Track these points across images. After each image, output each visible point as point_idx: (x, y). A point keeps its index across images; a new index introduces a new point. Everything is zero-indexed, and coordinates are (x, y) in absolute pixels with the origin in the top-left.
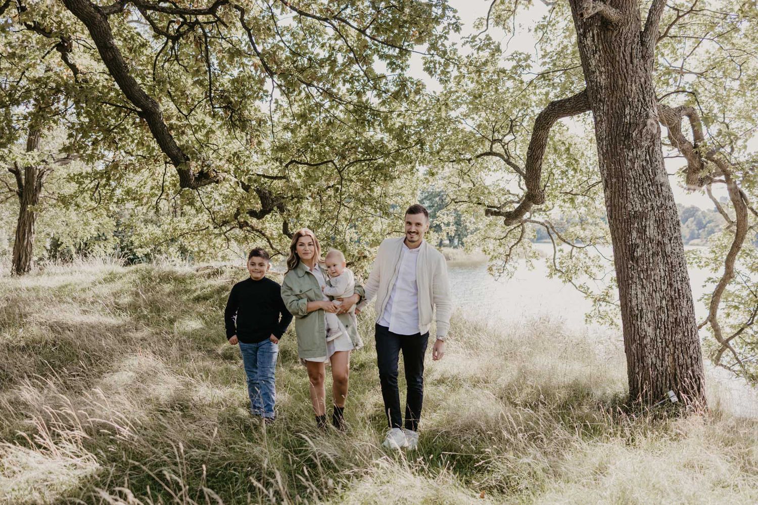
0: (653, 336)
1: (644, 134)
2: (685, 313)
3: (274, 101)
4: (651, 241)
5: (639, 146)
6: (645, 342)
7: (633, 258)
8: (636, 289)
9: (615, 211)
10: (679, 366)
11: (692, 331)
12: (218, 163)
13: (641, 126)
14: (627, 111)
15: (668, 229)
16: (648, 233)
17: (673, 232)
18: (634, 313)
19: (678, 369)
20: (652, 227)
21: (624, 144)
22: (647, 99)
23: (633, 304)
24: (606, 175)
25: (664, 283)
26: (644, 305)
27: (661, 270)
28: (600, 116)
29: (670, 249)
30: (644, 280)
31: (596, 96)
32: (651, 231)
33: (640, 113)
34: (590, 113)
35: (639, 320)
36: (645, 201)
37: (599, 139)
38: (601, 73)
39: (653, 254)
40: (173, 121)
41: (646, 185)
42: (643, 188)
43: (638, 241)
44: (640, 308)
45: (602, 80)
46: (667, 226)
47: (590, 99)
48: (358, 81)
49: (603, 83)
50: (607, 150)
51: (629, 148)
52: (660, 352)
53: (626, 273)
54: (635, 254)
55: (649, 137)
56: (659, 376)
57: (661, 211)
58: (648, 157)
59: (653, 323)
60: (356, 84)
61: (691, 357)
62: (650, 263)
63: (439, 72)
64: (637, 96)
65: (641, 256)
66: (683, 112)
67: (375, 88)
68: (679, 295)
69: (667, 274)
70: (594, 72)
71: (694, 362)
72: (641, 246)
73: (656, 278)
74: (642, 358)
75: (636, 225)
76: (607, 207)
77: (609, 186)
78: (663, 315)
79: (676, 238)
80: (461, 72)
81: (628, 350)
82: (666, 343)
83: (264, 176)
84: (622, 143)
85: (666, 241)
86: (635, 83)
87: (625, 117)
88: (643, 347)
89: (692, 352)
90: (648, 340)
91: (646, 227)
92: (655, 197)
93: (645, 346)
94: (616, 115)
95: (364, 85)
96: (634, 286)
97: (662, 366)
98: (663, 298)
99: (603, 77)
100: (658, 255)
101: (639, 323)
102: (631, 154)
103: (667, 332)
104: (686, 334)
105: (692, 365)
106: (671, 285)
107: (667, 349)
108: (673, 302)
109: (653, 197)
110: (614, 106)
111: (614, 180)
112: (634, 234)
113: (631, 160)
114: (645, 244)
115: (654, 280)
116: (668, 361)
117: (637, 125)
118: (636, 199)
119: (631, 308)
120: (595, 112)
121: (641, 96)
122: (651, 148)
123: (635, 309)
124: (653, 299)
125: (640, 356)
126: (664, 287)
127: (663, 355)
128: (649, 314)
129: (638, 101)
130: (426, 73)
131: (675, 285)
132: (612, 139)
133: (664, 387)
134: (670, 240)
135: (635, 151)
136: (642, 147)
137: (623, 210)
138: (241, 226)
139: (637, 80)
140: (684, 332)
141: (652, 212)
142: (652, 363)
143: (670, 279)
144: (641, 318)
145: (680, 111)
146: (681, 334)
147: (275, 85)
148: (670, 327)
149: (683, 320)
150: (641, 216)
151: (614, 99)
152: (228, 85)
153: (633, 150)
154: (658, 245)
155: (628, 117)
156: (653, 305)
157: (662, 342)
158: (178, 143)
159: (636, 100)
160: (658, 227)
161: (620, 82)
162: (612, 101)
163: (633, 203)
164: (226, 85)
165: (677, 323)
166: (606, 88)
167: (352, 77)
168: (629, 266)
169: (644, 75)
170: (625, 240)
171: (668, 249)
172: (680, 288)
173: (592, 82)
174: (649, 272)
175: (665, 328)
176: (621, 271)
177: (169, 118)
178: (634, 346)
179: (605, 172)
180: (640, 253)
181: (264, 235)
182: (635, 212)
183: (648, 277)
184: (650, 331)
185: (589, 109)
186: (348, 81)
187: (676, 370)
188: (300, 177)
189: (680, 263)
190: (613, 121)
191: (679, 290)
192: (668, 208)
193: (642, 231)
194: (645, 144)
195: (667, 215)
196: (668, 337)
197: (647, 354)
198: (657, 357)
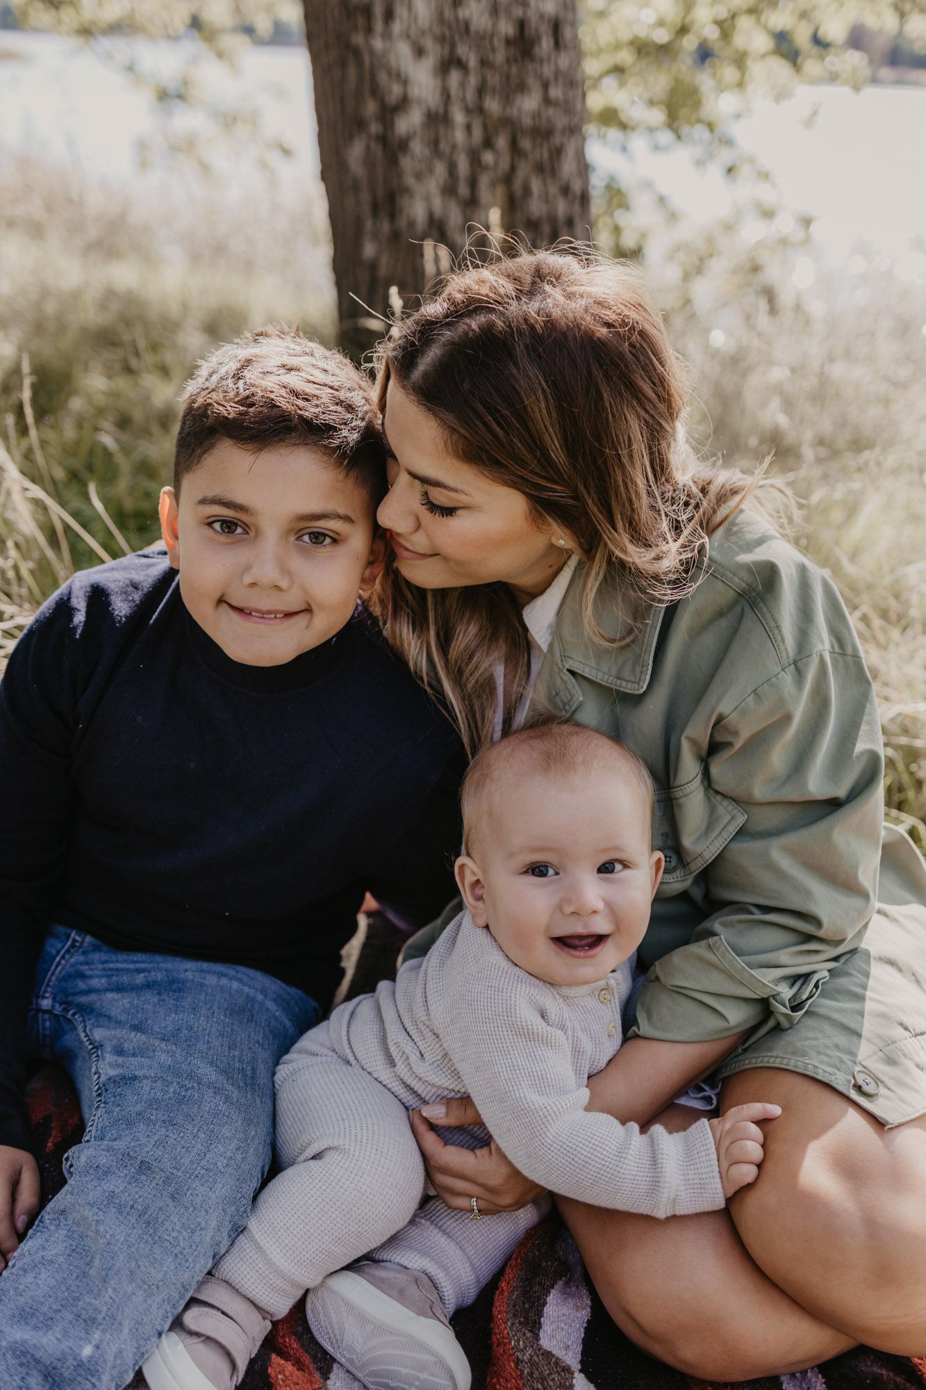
0: (433, 100)
6: (401, 128)
35: (379, 25)
74: (391, 196)
82: (485, 127)
88: (393, 148)
90: (416, 116)
93: (404, 145)
101: (379, 45)
107: (488, 157)
125: (380, 189)
127: (473, 183)
140: (546, 86)
157: (468, 127)
165: (523, 44)
178: (358, 146)
184: (422, 78)
196: (493, 105)
197: (410, 180)
198: (449, 190)
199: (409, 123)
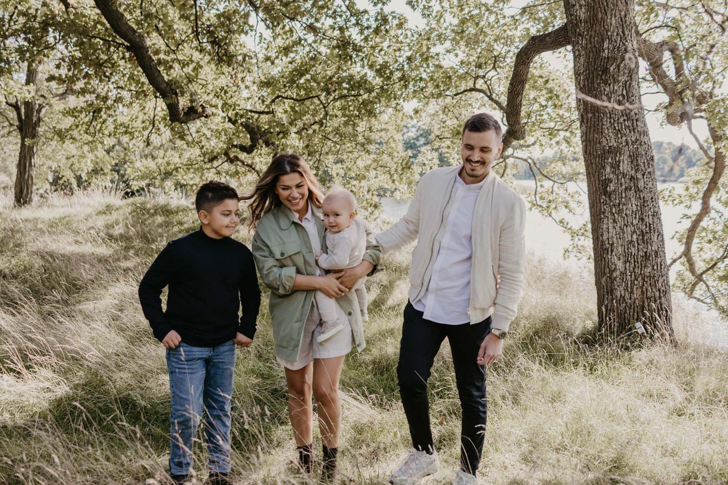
0: (622, 269)
1: (621, 69)
2: (655, 247)
3: (258, 35)
4: (624, 175)
5: (616, 81)
6: (615, 275)
7: (605, 192)
8: (608, 224)
9: (590, 146)
10: (647, 298)
11: (661, 265)
12: (205, 97)
13: (619, 61)
14: (606, 45)
15: (642, 165)
16: (621, 168)
17: (647, 167)
18: (604, 247)
19: (646, 301)
20: (626, 162)
21: (601, 79)
22: (626, 33)
23: (605, 238)
24: (582, 110)
25: (635, 218)
26: (615, 239)
27: (633, 205)
28: (578, 50)
29: (643, 184)
30: (616, 215)
31: (576, 30)
32: (625, 166)
33: (619, 47)
34: (569, 47)
35: (610, 253)
36: (619, 136)
37: (577, 74)
38: (581, 6)
39: (626, 189)
40: (162, 56)
41: (621, 120)
42: (618, 123)
43: (611, 176)
44: (611, 242)
45: (582, 14)
46: (641, 161)
47: (570, 33)
48: (341, 16)
49: (583, 16)
50: (584, 85)
51: (606, 83)
52: (629, 285)
53: (599, 208)
54: (608, 189)
55: (627, 71)
56: (627, 308)
57: (635, 146)
58: (624, 92)
59: (623, 256)
60: (338, 19)
61: (659, 290)
62: (622, 198)
63: (421, 6)
64: (616, 30)
65: (614, 191)
66: (665, 47)
67: (357, 24)
68: (650, 230)
69: (639, 208)
70: (574, 6)
71: (662, 295)
72: (615, 181)
73: (628, 212)
74: (612, 290)
75: (610, 160)
76: (583, 142)
77: (585, 121)
78: (633, 249)
79: (649, 173)
80: (442, 7)
81: (598, 283)
82: (635, 276)
83: (251, 111)
84: (599, 77)
85: (640, 176)
86: (615, 17)
87: (604, 51)
88: (612, 280)
89: (660, 285)
90: (618, 273)
91: (619, 161)
92: (630, 132)
93: (615, 279)
94: (594, 49)
95: (347, 21)
96: (605, 221)
97: (630, 299)
98: (635, 232)
99: (583, 10)
100: (630, 190)
101: (610, 257)
102: (607, 89)
103: (637, 265)
104: (655, 268)
105: (660, 298)
106: (642, 220)
107: (636, 282)
108: (643, 236)
109: (628, 132)
110: (593, 40)
111: (590, 115)
112: (608, 169)
113: (607, 95)
114: (618, 179)
115: (626, 214)
116: (637, 294)
117: (615, 59)
118: (611, 134)
119: (602, 241)
120: (574, 46)
121: (620, 30)
122: (628, 83)
123: (606, 243)
124: (624, 233)
125: (609, 289)
126: (635, 222)
127: (632, 288)
128: (620, 248)
129: (617, 35)
130: (409, 7)
131: (646, 219)
132: (589, 73)
133: (632, 318)
134: (643, 175)
135: (611, 86)
136: (619, 82)
137: (598, 145)
138: (231, 161)
139: (617, 14)
140: (653, 266)
141: (627, 147)
142: (621, 295)
143: (642, 214)
144: (612, 251)
145: (662, 46)
146: (651, 268)
147: (259, 19)
148: (639, 260)
149: (653, 254)
150: (615, 151)
151: (593, 33)
152: (214, 20)
153: (610, 85)
154: (631, 180)
155: (606, 51)
156: (624, 238)
157: (631, 275)
158: (166, 78)
159: (615, 34)
160: (632, 162)
161: (600, 16)
162: (591, 35)
163: (608, 138)
164: (212, 20)
165: (646, 257)
166: (586, 22)
167: (335, 12)
168: (602, 201)
169: (625, 8)
170: (598, 175)
171: (641, 184)
172: (651, 223)
173: (571, 15)
174: (621, 207)
175: (635, 261)
176: (593, 205)
177: (157, 52)
178: (604, 279)
179: (582, 107)
180: (613, 188)
181: (254, 169)
182: (610, 147)
183: (620, 212)
184: (620, 265)
185: (569, 43)
186: (330, 17)
187: (644, 302)
188: (286, 112)
189: (652, 198)
190: (591, 55)
191: (650, 225)
192: (643, 143)
193: (616, 166)
194: (622, 79)
195: (641, 150)
196: (638, 271)
197: (616, 287)
198: (626, 289)
199: (616, 274)
